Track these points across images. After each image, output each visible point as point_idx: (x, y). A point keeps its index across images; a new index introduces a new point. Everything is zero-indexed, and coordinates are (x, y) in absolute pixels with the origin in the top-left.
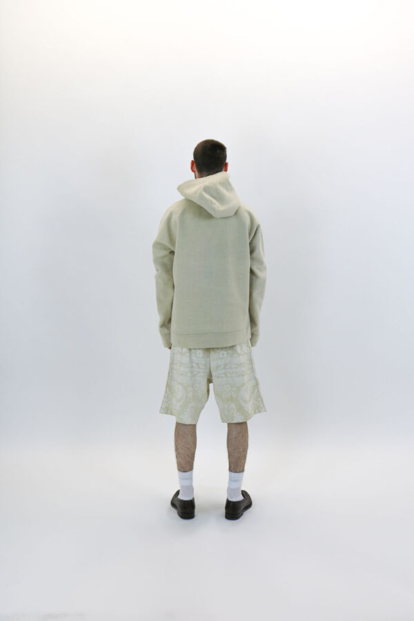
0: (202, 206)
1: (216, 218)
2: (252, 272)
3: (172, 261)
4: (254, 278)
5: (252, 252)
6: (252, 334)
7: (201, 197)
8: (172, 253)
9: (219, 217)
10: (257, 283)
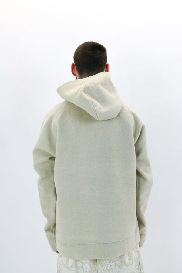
0: (81, 107)
1: (98, 121)
2: (138, 174)
3: (53, 167)
4: (141, 180)
5: (138, 154)
6: (141, 235)
7: (82, 98)
8: (53, 158)
9: (102, 119)
10: (144, 186)
